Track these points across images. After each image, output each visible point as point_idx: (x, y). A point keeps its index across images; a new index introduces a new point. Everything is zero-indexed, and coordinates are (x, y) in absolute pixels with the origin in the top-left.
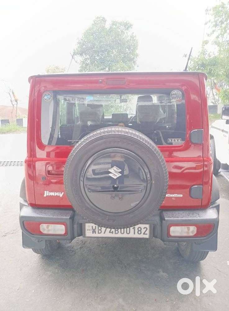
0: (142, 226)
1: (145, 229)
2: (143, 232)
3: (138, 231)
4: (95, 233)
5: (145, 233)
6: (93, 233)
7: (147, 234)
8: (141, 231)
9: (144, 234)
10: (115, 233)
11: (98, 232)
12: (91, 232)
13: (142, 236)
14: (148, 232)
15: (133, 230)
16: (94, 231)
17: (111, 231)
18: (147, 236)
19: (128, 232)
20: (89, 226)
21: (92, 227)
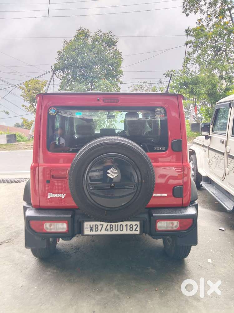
0: (134, 223)
1: (136, 226)
2: (134, 229)
3: (130, 228)
4: (93, 231)
5: (137, 230)
6: (91, 231)
7: (137, 231)
8: (132, 228)
9: (135, 230)
10: (110, 231)
11: (95, 230)
12: (89, 230)
13: (133, 232)
14: (138, 229)
15: (126, 227)
16: (91, 229)
17: (107, 229)
18: (138, 233)
19: (121, 229)
20: (87, 225)
21: (90, 225)
